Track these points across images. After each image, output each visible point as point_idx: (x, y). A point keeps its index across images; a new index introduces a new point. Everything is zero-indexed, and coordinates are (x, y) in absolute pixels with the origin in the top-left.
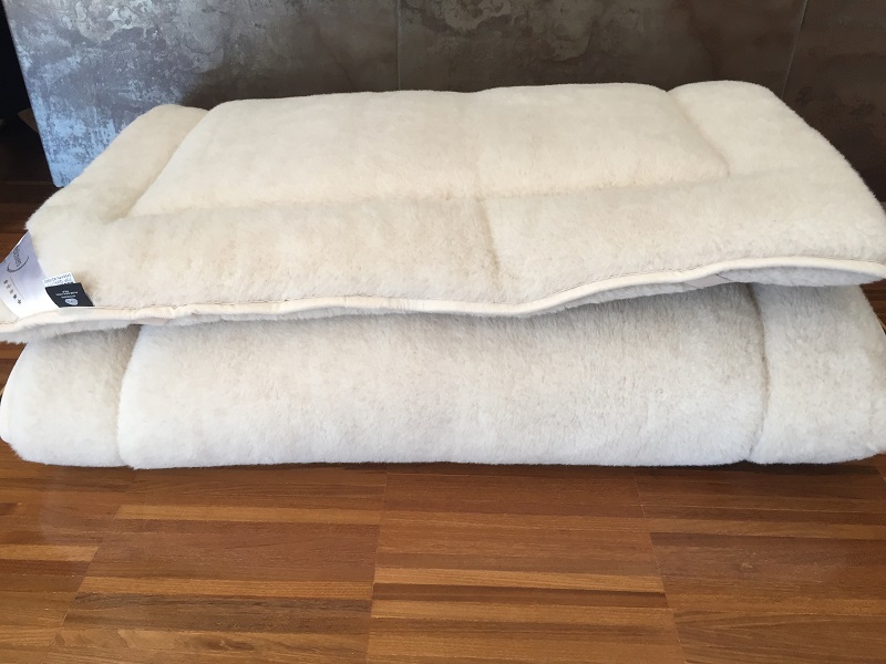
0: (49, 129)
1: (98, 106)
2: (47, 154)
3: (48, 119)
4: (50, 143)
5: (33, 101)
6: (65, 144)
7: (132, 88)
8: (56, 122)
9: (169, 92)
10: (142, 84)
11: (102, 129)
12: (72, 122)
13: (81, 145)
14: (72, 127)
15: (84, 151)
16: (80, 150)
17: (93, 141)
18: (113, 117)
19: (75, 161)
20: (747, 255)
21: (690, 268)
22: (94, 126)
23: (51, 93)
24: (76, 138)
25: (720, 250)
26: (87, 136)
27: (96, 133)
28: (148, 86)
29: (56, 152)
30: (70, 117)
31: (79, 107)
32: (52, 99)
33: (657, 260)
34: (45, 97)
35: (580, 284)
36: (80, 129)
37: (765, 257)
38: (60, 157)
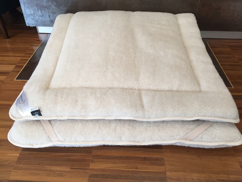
0: (25, 12)
1: (36, 6)
2: (25, 18)
3: (25, 9)
4: (25, 15)
5: (21, 5)
6: (29, 16)
7: (45, 2)
8: (27, 10)
9: (53, 3)
10: (47, 1)
11: (38, 12)
12: (30, 10)
13: (33, 16)
14: (30, 12)
15: (33, 17)
16: (32, 17)
17: (36, 15)
18: (40, 9)
19: (31, 20)
20: (204, 116)
21: (191, 117)
22: (36, 11)
23: (26, 3)
24: (31, 14)
25: (198, 114)
26: (34, 14)
27: (36, 13)
28: (48, 2)
29: (27, 18)
30: (30, 9)
31: (32, 7)
32: (26, 5)
33: (183, 115)
34: (24, 4)
35: (164, 117)
36: (32, 12)
37: (208, 117)
38: (28, 19)
